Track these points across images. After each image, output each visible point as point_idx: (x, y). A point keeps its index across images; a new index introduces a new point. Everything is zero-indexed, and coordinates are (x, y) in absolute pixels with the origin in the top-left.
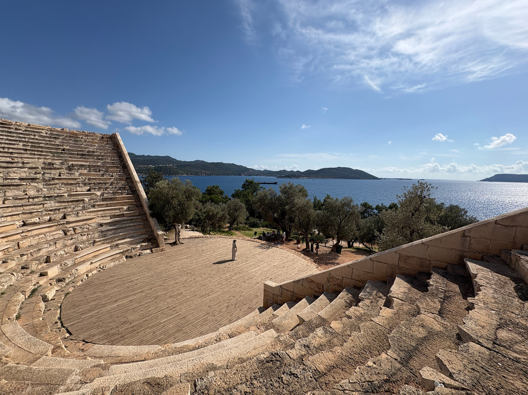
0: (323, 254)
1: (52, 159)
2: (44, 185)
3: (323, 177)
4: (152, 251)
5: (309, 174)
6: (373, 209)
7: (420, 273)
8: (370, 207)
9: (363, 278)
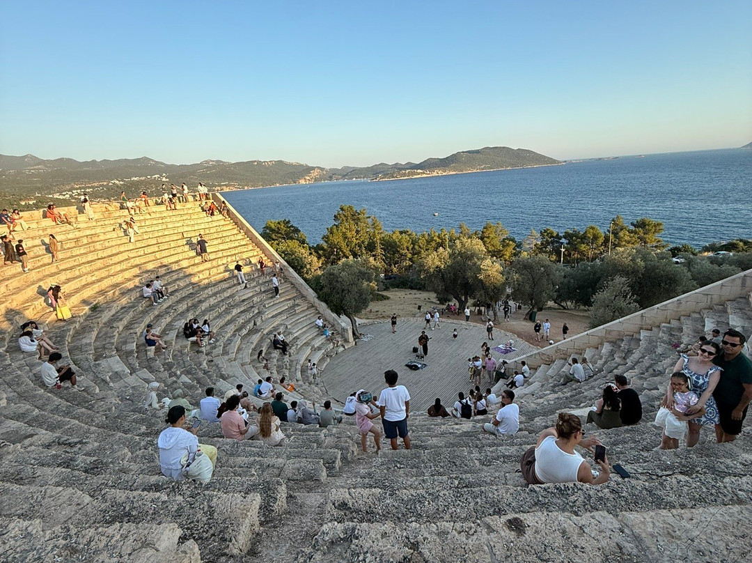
4: (344, 347)
7: (618, 340)
8: (556, 236)
9: (582, 347)
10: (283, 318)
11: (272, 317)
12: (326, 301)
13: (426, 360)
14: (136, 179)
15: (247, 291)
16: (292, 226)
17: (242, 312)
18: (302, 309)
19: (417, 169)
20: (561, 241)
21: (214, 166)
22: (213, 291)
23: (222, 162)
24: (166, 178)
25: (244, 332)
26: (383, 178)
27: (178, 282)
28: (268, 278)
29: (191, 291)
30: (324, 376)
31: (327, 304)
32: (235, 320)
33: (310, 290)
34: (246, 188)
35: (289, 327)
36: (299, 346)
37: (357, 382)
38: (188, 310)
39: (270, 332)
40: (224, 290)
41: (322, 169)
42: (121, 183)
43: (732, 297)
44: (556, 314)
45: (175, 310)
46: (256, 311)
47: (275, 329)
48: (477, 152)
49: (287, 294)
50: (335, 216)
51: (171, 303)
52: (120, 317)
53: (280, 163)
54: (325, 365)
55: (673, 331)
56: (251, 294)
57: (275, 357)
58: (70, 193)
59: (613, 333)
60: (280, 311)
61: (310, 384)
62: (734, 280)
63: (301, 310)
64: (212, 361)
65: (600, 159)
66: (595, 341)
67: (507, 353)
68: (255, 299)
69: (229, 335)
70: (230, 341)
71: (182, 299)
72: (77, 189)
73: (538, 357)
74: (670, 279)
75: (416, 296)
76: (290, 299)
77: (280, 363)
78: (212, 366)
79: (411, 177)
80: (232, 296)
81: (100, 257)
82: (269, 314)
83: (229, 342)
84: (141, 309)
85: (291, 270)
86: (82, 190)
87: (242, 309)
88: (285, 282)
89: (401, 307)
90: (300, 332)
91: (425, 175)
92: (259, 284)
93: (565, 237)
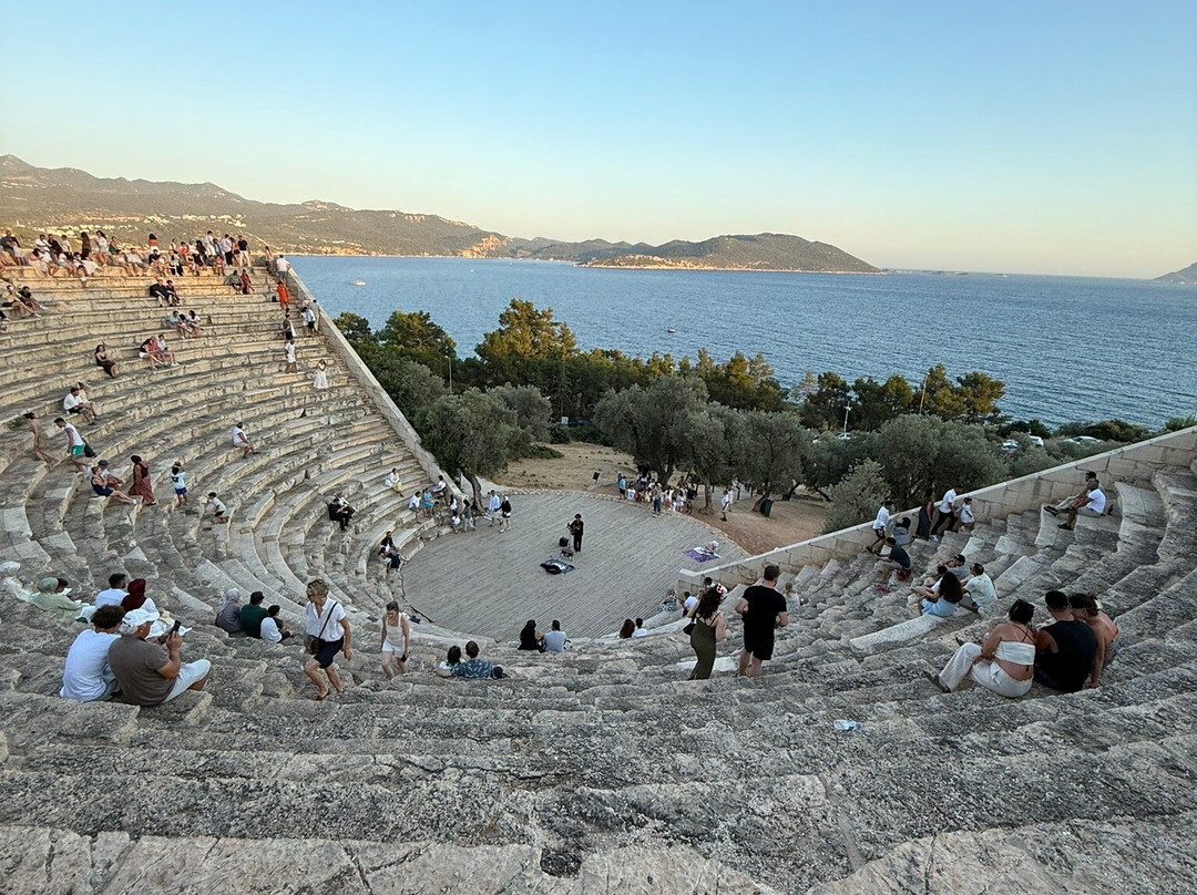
9: (800, 563)
10: (359, 471)
11: (340, 468)
12: (433, 451)
13: (575, 561)
14: (190, 218)
15: (304, 421)
16: (432, 324)
17: (288, 455)
18: (395, 460)
19: (653, 256)
20: (848, 394)
21: (324, 212)
22: (244, 417)
23: (338, 206)
24: (242, 222)
25: (284, 487)
26: (597, 263)
27: (183, 396)
28: (344, 404)
29: (206, 412)
30: (407, 570)
31: (436, 456)
32: (273, 466)
33: (411, 431)
34: (374, 254)
35: (365, 486)
36: (375, 519)
37: (456, 584)
38: (191, 443)
39: (331, 492)
40: (264, 416)
41: (501, 238)
42: (165, 221)
43: (1018, 509)
44: (803, 506)
45: (168, 440)
46: (315, 456)
47: (341, 487)
48: (751, 239)
49: (372, 432)
50: (501, 316)
51: (163, 429)
52: (60, 443)
53: (434, 220)
54: (413, 552)
55: (926, 552)
56: (311, 428)
57: (328, 533)
58: (76, 228)
59: (846, 546)
60: (355, 458)
61: (379, 580)
62: (1023, 482)
63: (392, 461)
64: (210, 529)
65: (939, 272)
66: (819, 554)
67: (704, 560)
68: (315, 436)
69: (256, 490)
70: (255, 498)
71: (187, 424)
72: (88, 223)
73: (735, 571)
74: (975, 472)
75: (608, 457)
76: (375, 442)
77: (334, 543)
78: (207, 537)
79: (642, 266)
80: (274, 428)
81: (50, 341)
82: (334, 461)
83: (253, 501)
84: (104, 433)
85: (385, 395)
86: (97, 226)
87: (291, 449)
88: (374, 413)
89: (574, 472)
90: (382, 496)
91: (665, 267)
92: (327, 412)
93: (855, 389)
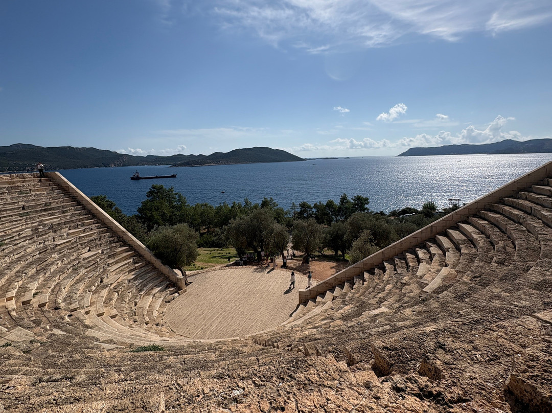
0: (297, 267)
1: (31, 223)
2: (58, 254)
3: (237, 161)
4: (179, 294)
5: (217, 158)
6: (312, 209)
7: (371, 269)
8: (309, 207)
9: (351, 276)
11: (116, 274)
16: (108, 201)
17: (88, 272)
18: (142, 266)
33: (148, 250)
36: (142, 296)
38: (38, 273)
39: (116, 287)
48: (249, 150)
49: (127, 254)
53: (92, 149)
64: (71, 315)
69: (80, 292)
70: (82, 297)
75: (219, 252)
77: (129, 311)
80: (78, 259)
82: (113, 271)
85: (130, 234)
87: (89, 269)
88: (124, 244)
93: (314, 207)
